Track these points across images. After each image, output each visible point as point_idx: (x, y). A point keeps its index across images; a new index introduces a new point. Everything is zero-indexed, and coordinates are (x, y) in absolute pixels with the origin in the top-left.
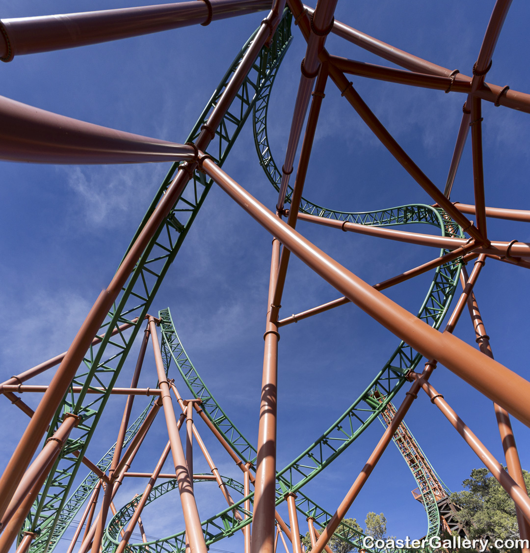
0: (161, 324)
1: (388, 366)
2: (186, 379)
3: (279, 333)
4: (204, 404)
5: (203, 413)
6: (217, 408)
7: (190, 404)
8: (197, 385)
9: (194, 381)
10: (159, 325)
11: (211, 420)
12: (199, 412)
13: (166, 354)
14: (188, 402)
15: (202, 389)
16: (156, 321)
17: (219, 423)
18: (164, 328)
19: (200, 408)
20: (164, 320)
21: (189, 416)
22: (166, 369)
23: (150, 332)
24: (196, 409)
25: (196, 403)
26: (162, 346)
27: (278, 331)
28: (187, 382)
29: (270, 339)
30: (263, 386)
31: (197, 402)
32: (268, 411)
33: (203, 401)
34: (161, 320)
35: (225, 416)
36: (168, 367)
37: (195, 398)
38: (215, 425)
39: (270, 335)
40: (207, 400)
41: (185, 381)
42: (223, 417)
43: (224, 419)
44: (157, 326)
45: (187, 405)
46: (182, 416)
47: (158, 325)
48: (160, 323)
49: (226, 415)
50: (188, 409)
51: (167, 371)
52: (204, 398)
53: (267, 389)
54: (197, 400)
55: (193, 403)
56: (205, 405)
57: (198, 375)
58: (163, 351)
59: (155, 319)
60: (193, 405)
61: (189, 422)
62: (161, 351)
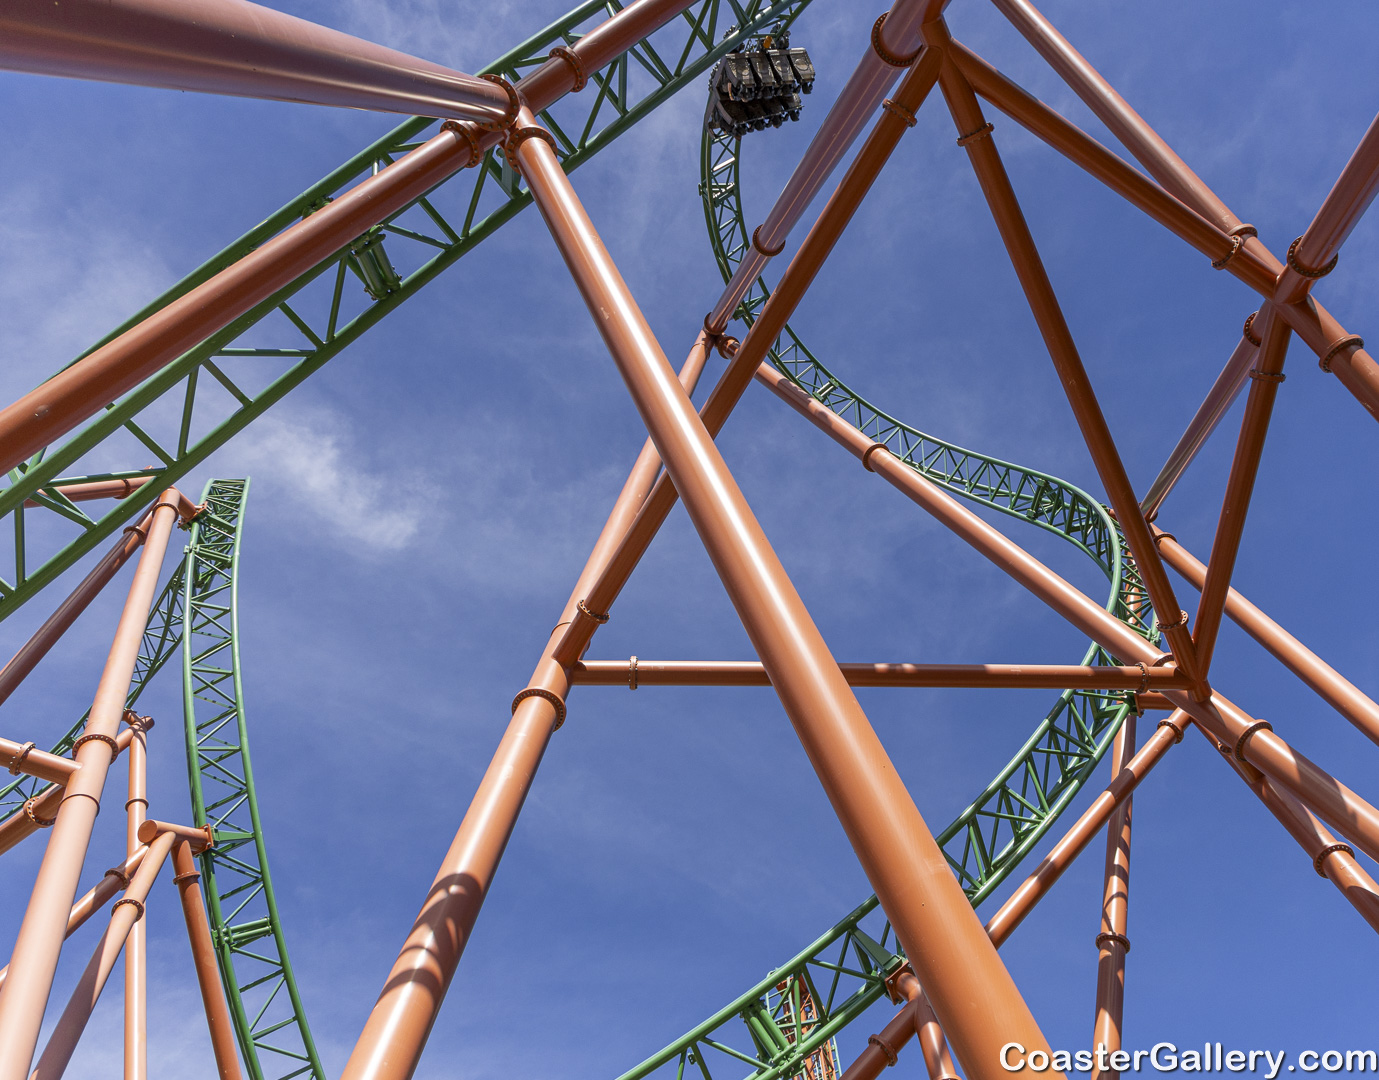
0: (196, 526)
1: (849, 928)
2: (194, 742)
3: (567, 704)
4: (218, 853)
5: (197, 889)
6: (256, 881)
7: (164, 843)
8: (222, 776)
9: (221, 758)
10: (190, 525)
11: (214, 924)
12: (184, 883)
13: (168, 623)
14: (161, 832)
15: (238, 795)
16: (184, 509)
17: (240, 942)
18: (199, 541)
19: (192, 865)
20: (214, 516)
21: (137, 890)
22: (144, 675)
23: (143, 537)
24: (178, 869)
25: (186, 845)
26: (167, 591)
27: (564, 699)
28: (195, 753)
29: (533, 712)
30: (443, 874)
31: (192, 839)
32: (423, 977)
33: (216, 843)
34: (204, 513)
35: (271, 922)
36: (152, 672)
37: (196, 822)
38: (220, 947)
39: (536, 701)
40: (234, 844)
41: (188, 747)
42: (264, 925)
43: (266, 933)
44: (180, 526)
45: (149, 844)
46: (113, 878)
47: (186, 525)
48: (196, 519)
49: (277, 921)
50: (148, 860)
51: (144, 683)
52: (228, 834)
53: (454, 889)
54: (200, 832)
55: (180, 838)
56: (219, 858)
57: (245, 740)
58: (163, 608)
59: (182, 501)
60: (175, 849)
61: (126, 913)
62: (156, 609)
